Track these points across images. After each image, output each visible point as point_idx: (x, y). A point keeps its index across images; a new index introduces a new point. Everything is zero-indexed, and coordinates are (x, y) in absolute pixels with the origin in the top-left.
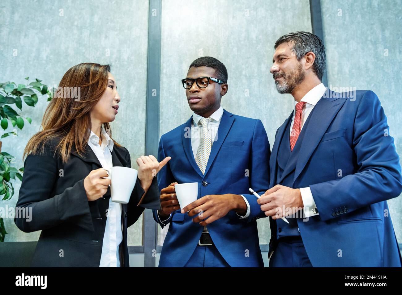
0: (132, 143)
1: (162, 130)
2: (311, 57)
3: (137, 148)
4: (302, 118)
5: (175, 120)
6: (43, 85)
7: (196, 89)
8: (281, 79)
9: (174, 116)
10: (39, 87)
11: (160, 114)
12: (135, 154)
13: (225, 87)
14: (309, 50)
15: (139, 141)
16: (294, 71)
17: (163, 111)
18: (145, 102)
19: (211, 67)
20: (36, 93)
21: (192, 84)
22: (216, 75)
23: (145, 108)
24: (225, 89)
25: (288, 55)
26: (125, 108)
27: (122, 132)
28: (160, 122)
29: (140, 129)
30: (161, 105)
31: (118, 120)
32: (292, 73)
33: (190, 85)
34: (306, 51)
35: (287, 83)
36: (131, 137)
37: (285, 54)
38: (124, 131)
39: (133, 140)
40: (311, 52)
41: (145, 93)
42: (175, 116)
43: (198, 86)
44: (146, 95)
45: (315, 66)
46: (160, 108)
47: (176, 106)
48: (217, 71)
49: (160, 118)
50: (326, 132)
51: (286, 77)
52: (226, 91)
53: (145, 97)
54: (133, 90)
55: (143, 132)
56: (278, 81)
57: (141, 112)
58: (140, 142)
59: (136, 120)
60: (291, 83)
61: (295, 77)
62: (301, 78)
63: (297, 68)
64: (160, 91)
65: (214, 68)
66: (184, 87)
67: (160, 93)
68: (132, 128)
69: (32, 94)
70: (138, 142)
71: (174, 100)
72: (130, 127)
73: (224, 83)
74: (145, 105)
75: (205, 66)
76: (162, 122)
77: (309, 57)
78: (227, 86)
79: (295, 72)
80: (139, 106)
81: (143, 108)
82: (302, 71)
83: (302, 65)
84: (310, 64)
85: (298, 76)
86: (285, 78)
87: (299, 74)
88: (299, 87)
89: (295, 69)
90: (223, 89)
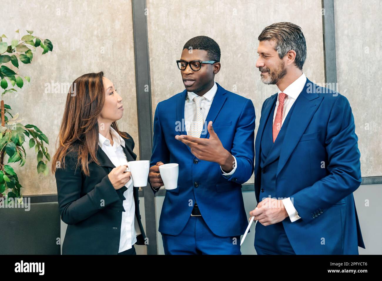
0: (122, 85)
1: (153, 69)
2: (292, 54)
3: (128, 90)
4: (283, 112)
5: (166, 57)
6: (36, 37)
7: (190, 72)
8: (266, 74)
9: (164, 53)
10: (32, 41)
11: (150, 51)
12: (126, 96)
13: (218, 66)
14: (290, 49)
15: (129, 82)
16: (277, 68)
17: (152, 47)
18: (132, 38)
19: (204, 49)
20: (30, 48)
21: (187, 65)
22: (208, 56)
23: (133, 45)
24: (218, 68)
25: (271, 54)
26: (111, 46)
27: (110, 73)
28: (150, 60)
29: (129, 69)
30: (149, 41)
31: (106, 60)
32: (275, 71)
33: (184, 67)
34: (287, 50)
35: (271, 78)
36: (121, 79)
37: (268, 53)
38: (113, 73)
39: (123, 82)
40: (292, 51)
41: (131, 27)
42: (166, 52)
43: (191, 68)
44: (133, 30)
45: (297, 61)
46: (149, 44)
47: (165, 41)
48: (209, 52)
49: (150, 55)
50: (304, 133)
51: (271, 72)
52: (219, 69)
53: (132, 32)
54: (118, 25)
55: (133, 72)
56: (264, 76)
57: (128, 50)
58: (131, 83)
59: (124, 60)
60: (275, 78)
61: (278, 73)
62: (284, 73)
63: (280, 65)
64: (148, 24)
65: (206, 50)
66: (179, 68)
67: (148, 26)
68: (121, 68)
69: (26, 50)
70: (128, 84)
71: (164, 34)
72: (119, 68)
73: (217, 62)
74: (133, 41)
75: (197, 48)
76: (152, 60)
77: (290, 54)
78: (220, 64)
79: (279, 69)
80: (126, 44)
81: (131, 46)
82: (285, 68)
83: (284, 63)
84: (292, 61)
85: (281, 73)
86: (269, 73)
87: (281, 71)
88: (281, 81)
89: (278, 66)
90: (216, 67)
